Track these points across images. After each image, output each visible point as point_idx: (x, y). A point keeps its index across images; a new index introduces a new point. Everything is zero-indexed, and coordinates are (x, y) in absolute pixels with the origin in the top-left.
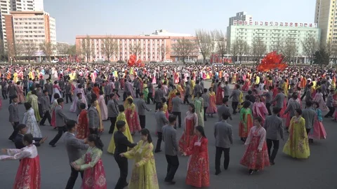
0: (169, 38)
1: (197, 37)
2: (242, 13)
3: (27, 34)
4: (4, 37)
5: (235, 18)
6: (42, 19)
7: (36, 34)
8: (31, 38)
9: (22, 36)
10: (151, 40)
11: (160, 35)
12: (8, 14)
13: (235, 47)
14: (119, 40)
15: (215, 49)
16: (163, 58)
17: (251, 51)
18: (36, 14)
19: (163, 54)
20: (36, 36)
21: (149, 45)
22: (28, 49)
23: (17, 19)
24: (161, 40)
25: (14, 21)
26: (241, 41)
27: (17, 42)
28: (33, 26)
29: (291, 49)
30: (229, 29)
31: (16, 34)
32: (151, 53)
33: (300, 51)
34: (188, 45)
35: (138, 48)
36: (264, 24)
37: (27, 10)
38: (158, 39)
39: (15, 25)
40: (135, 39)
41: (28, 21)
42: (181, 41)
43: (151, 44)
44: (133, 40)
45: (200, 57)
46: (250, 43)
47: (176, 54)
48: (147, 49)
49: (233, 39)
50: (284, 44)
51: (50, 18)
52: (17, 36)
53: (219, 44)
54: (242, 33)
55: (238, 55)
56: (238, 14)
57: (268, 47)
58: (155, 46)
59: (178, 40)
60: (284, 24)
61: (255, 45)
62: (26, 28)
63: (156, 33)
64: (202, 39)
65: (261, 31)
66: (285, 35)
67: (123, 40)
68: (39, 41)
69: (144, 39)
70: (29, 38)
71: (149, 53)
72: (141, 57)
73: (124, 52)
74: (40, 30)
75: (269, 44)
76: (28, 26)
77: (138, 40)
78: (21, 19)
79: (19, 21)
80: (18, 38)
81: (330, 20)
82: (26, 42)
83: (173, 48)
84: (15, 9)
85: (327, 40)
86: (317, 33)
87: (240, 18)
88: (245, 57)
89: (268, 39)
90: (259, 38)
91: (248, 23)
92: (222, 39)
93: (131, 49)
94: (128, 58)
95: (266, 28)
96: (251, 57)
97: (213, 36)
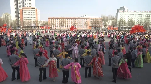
0: (89, 19)
1: (102, 18)
2: (123, 7)
3: (28, 17)
4: (19, 18)
5: (120, 9)
6: (35, 11)
7: (32, 17)
8: (30, 19)
9: (26, 18)
10: (81, 19)
11: (85, 17)
12: (21, 9)
13: (120, 23)
14: (67, 19)
15: (110, 23)
16: (86, 27)
17: (127, 24)
18: (32, 8)
19: (86, 25)
20: (32, 18)
22: (28, 23)
23: (24, 11)
24: (85, 19)
25: (23, 11)
26: (123, 20)
27: (24, 20)
28: (31, 13)
29: (147, 23)
30: (117, 14)
31: (24, 17)
32: (81, 25)
34: (97, 21)
35: (75, 23)
37: (29, 7)
38: (84, 19)
39: (24, 13)
41: (29, 11)
42: (94, 20)
43: (81, 21)
44: (73, 19)
45: (103, 27)
46: (127, 21)
47: (92, 26)
48: (79, 23)
49: (119, 20)
50: (144, 21)
51: (38, 10)
52: (24, 18)
53: (112, 21)
54: (123, 16)
55: (121, 26)
56: (121, 7)
58: (83, 22)
59: (93, 20)
60: (144, 12)
61: (129, 22)
62: (28, 14)
63: (83, 16)
64: (105, 19)
65: (132, 15)
66: (144, 17)
67: (69, 19)
68: (33, 20)
69: (78, 19)
70: (29, 19)
72: (77, 27)
73: (69, 25)
74: (34, 15)
75: (136, 22)
76: (29, 13)
77: (75, 19)
78: (26, 11)
79: (25, 11)
80: (25, 19)
82: (28, 20)
83: (91, 23)
84: (24, 7)
87: (122, 9)
88: (124, 27)
89: (136, 19)
90: (131, 18)
91: (126, 12)
92: (113, 19)
93: (72, 23)
94: (71, 27)
95: (135, 13)
96: (127, 27)
97: (109, 18)
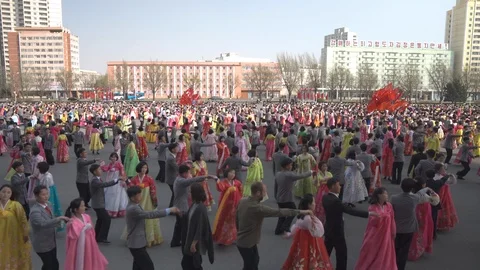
0: (240, 65)
1: (279, 64)
2: (342, 30)
3: (38, 59)
4: (6, 64)
5: (332, 37)
6: (60, 38)
7: (51, 59)
8: (44, 65)
9: (31, 62)
10: (214, 68)
11: (227, 60)
12: (13, 31)
13: (334, 78)
14: (168, 68)
15: (304, 80)
16: (231, 93)
17: (355, 83)
18: (52, 31)
19: (231, 87)
20: (51, 62)
21: (211, 74)
22: (39, 80)
23: (24, 38)
24: (228, 68)
25: (21, 41)
26: (342, 69)
27: (24, 71)
28: (46, 47)
29: (413, 80)
30: (324, 52)
31: (22, 59)
32: (214, 86)
33: (426, 83)
34: (265, 74)
35: (195, 79)
36: (374, 44)
37: (39, 26)
38: (224, 67)
39: (21, 47)
40: (191, 66)
41: (40, 41)
42: (256, 69)
43: (214, 74)
44: (188, 68)
45: (284, 92)
46: (354, 72)
47: (249, 88)
48: (208, 80)
49: (330, 67)
50: (403, 73)
51: (71, 37)
52: (24, 62)
53: (310, 73)
54: (343, 58)
55: (338, 89)
56: (336, 30)
57: (379, 78)
58: (219, 75)
59: (253, 68)
60: (402, 45)
61: (361, 75)
62: (38, 50)
63: (222, 57)
64: (288, 66)
65: (369, 55)
66: (403, 60)
67: (175, 68)
68: (55, 69)
69: (204, 66)
70: (41, 65)
71: (211, 87)
72: (202, 92)
73: (175, 85)
74: (57, 53)
75: (381, 73)
76: (40, 47)
77: (195, 68)
78: (30, 38)
79: (27, 41)
80: (25, 65)
81: (466, 39)
82: (37, 71)
83: (246, 79)
84: (22, 25)
85: (464, 67)
86: (449, 57)
87: (340, 36)
88: (347, 92)
89: (380, 66)
90: (366, 64)
91: (352, 43)
92: (315, 66)
93: (185, 80)
94: (182, 93)
95: (376, 50)
96: (355, 92)
97: (301, 61)
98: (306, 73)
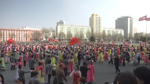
0: (30, 30)
1: (43, 30)
2: (62, 21)
5: (59, 23)
10: (20, 31)
11: (25, 29)
13: (60, 35)
14: (2, 31)
15: (51, 36)
16: (26, 40)
17: (66, 37)
19: (26, 38)
21: (19, 33)
24: (25, 31)
26: (62, 32)
29: (82, 36)
30: (57, 27)
32: (21, 37)
33: (85, 37)
34: (38, 34)
35: (13, 35)
36: (71, 26)
38: (24, 31)
40: (12, 30)
42: (35, 32)
43: (21, 33)
44: (10, 31)
45: (45, 39)
46: (66, 33)
47: (33, 38)
48: (18, 35)
49: (59, 31)
50: (79, 34)
53: (53, 33)
54: (62, 29)
55: (61, 38)
56: (60, 21)
57: (73, 35)
58: (22, 34)
59: (34, 32)
60: (79, 26)
61: (68, 34)
63: (23, 28)
64: (45, 31)
65: (70, 29)
66: (79, 30)
69: (17, 31)
71: (19, 38)
72: (15, 39)
73: (5, 37)
75: (73, 34)
77: (13, 31)
81: (94, 25)
83: (31, 35)
85: (94, 32)
86: (91, 30)
87: (61, 23)
88: (64, 39)
89: (73, 32)
90: (69, 31)
91: (65, 25)
92: (54, 31)
93: (9, 35)
94: (8, 40)
95: (72, 27)
96: (66, 39)
97: (50, 30)
98: (51, 34)
